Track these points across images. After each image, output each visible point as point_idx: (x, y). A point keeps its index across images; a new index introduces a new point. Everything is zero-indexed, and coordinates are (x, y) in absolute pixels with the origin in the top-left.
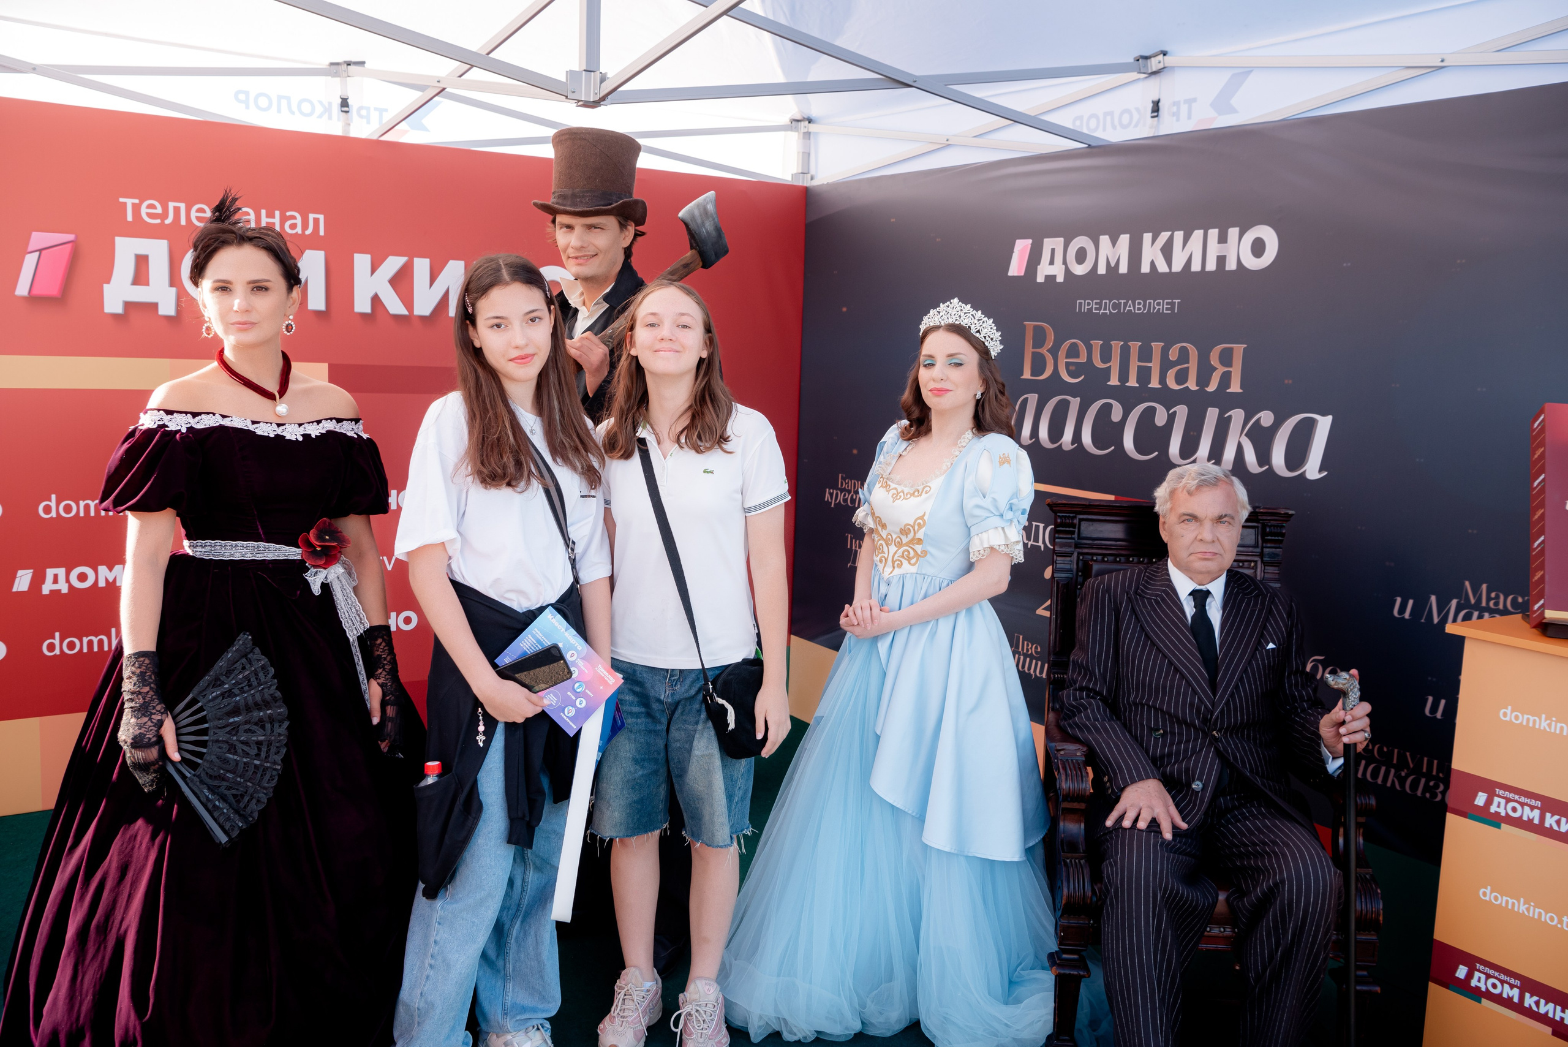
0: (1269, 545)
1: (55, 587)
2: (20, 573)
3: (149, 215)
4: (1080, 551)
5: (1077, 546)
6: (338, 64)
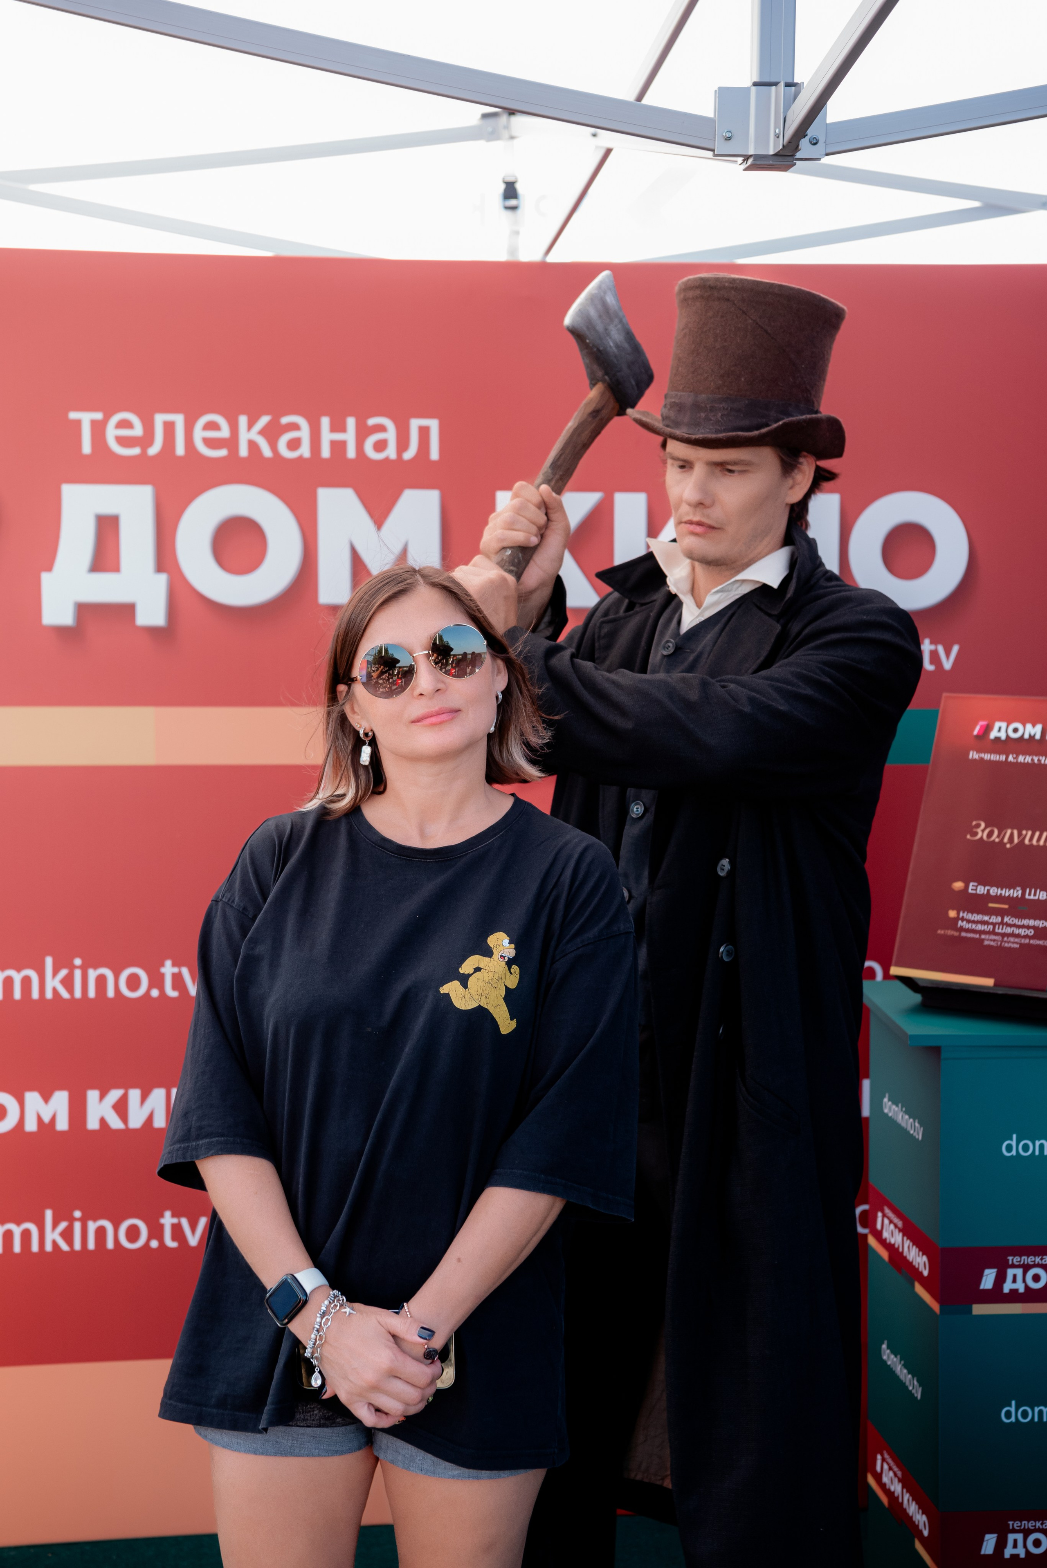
3: (121, 440)
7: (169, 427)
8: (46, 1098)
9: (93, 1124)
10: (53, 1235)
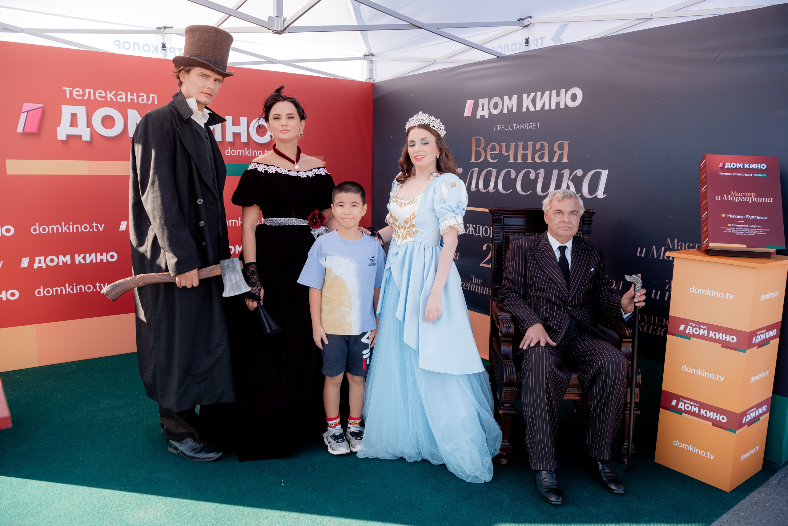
0: (585, 226)
1: (40, 265)
2: (24, 259)
3: (77, 95)
4: (504, 231)
5: (503, 229)
6: (160, 28)
7: (89, 93)
8: (65, 257)
9: (77, 262)
10: (68, 290)
